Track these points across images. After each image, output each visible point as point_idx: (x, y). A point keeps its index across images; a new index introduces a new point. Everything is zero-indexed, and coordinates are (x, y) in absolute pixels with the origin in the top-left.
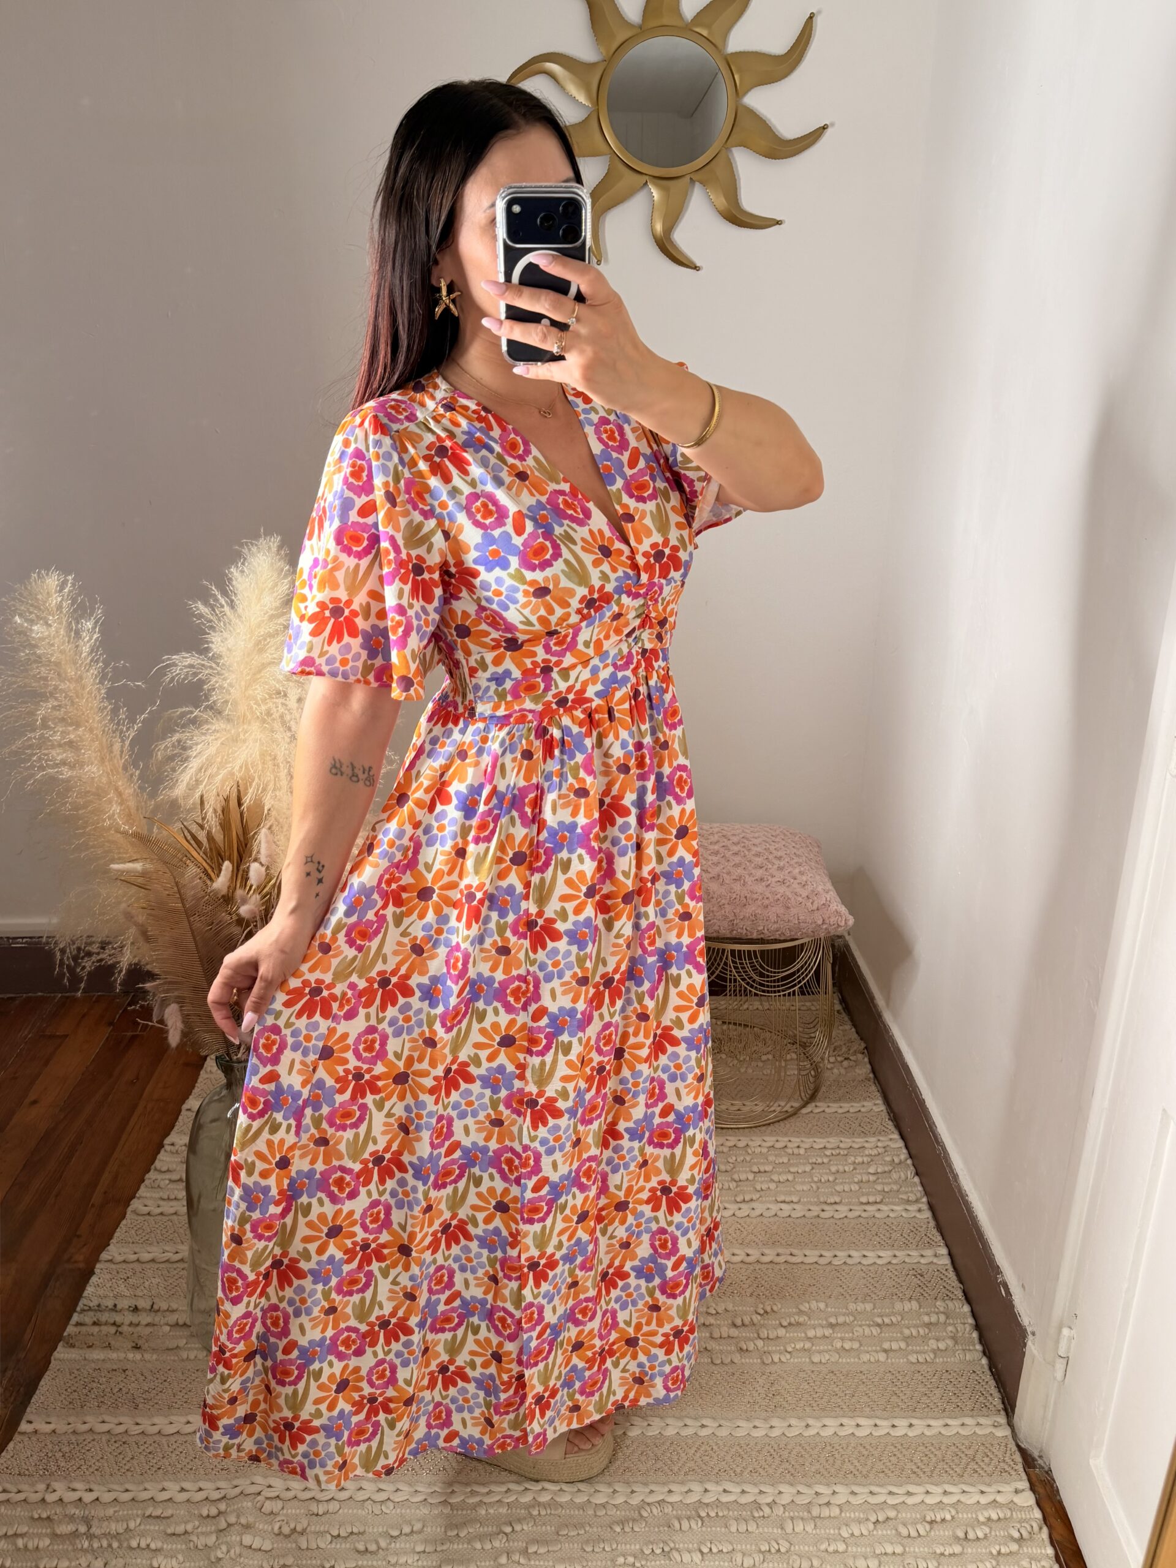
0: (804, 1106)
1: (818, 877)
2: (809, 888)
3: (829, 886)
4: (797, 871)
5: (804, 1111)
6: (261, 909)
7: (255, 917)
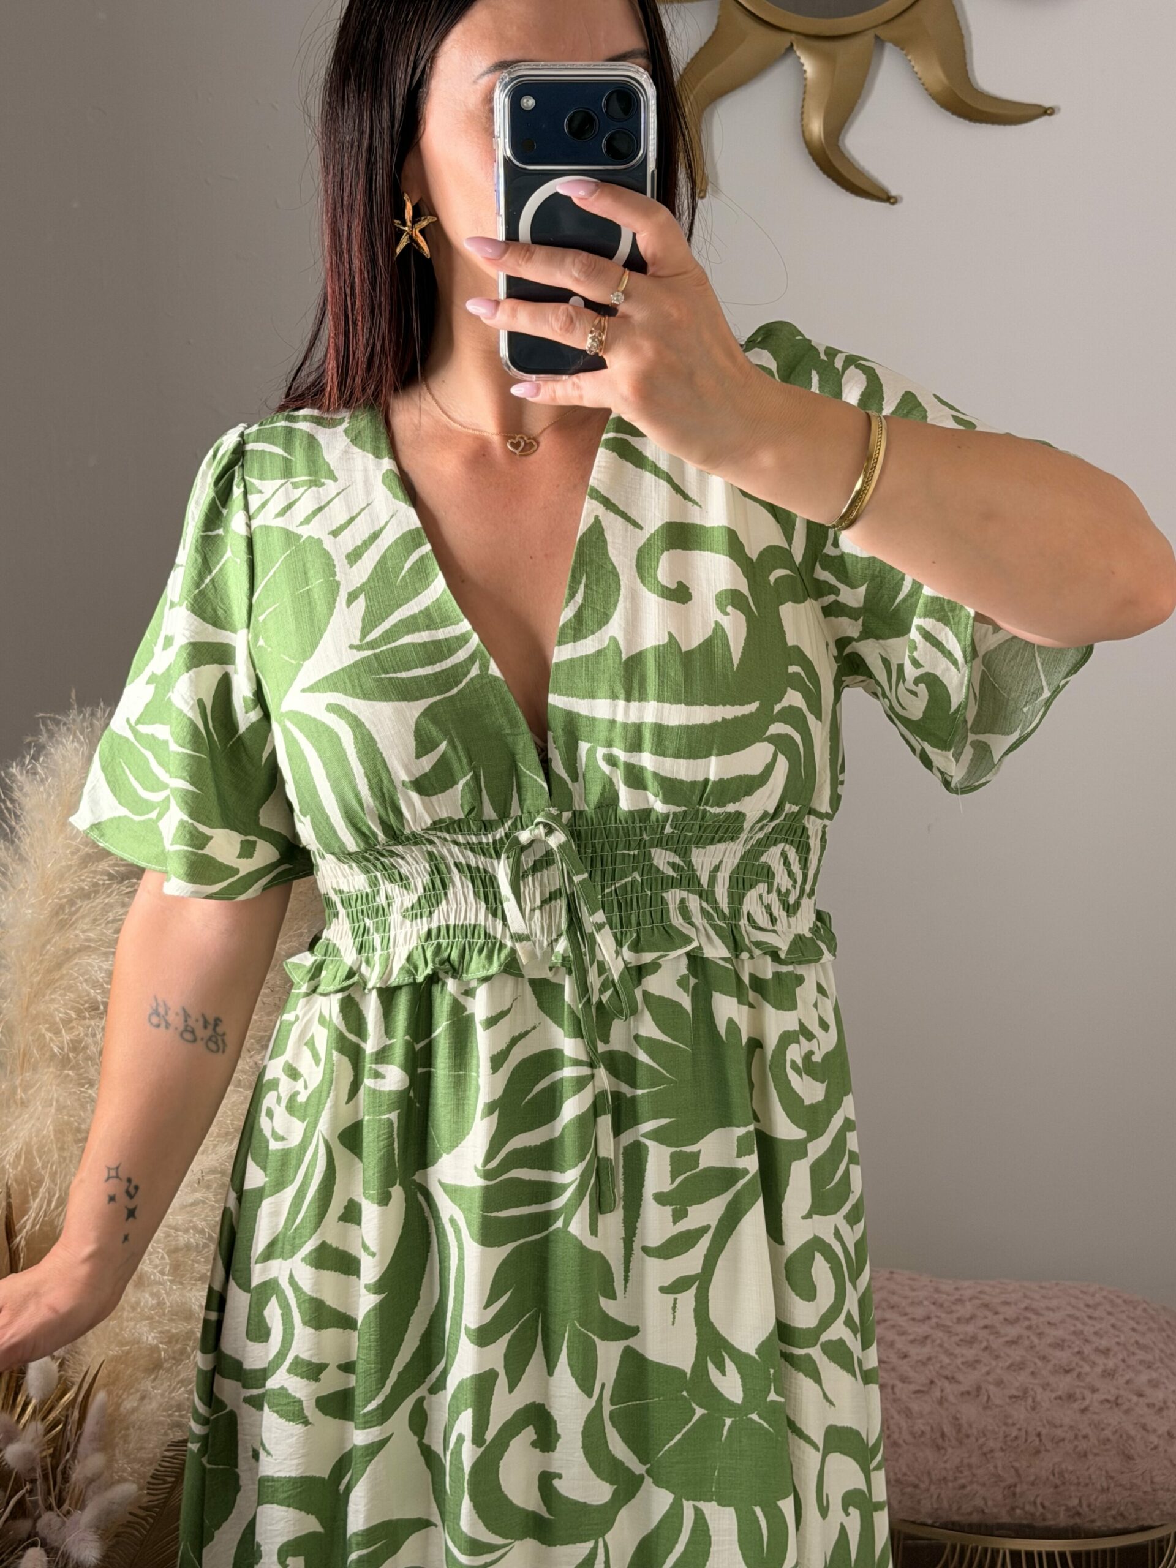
4: (1143, 1378)
6: (44, 1454)
7: (33, 1469)
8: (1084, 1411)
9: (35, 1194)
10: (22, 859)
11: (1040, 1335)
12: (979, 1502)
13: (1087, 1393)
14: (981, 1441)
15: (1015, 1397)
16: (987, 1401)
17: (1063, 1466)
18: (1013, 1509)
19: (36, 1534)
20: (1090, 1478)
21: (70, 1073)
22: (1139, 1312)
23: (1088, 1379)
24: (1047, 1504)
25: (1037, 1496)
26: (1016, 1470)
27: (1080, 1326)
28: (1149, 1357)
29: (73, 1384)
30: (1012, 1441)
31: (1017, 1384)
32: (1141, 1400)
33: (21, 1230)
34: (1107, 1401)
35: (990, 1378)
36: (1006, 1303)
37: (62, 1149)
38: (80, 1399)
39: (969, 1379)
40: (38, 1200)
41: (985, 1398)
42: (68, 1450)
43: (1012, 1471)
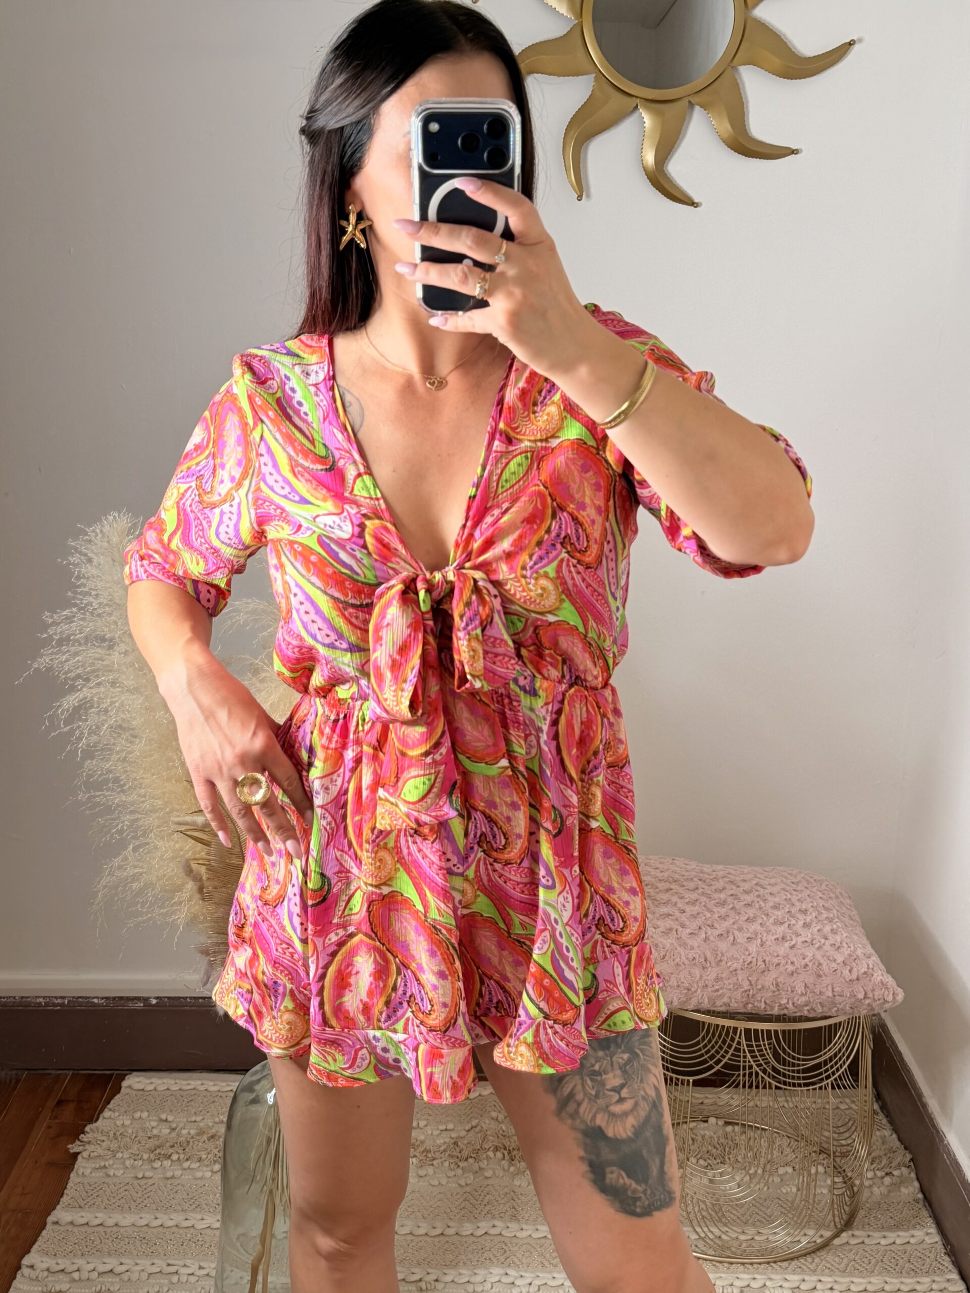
0: (837, 1235)
1: (856, 937)
2: (847, 952)
3: (870, 950)
5: (836, 1242)
8: (792, 947)
11: (765, 900)
12: (726, 1000)
13: (793, 937)
14: (729, 964)
15: (750, 938)
16: (733, 940)
17: (779, 980)
18: (747, 1004)
20: (795, 987)
23: (794, 928)
24: (768, 1002)
25: (762, 998)
26: (750, 982)
27: (789, 896)
28: (831, 915)
30: (748, 964)
31: (751, 931)
32: (827, 941)
34: (806, 942)
35: (735, 926)
36: (744, 881)
39: (721, 927)
41: (732, 938)
43: (748, 983)
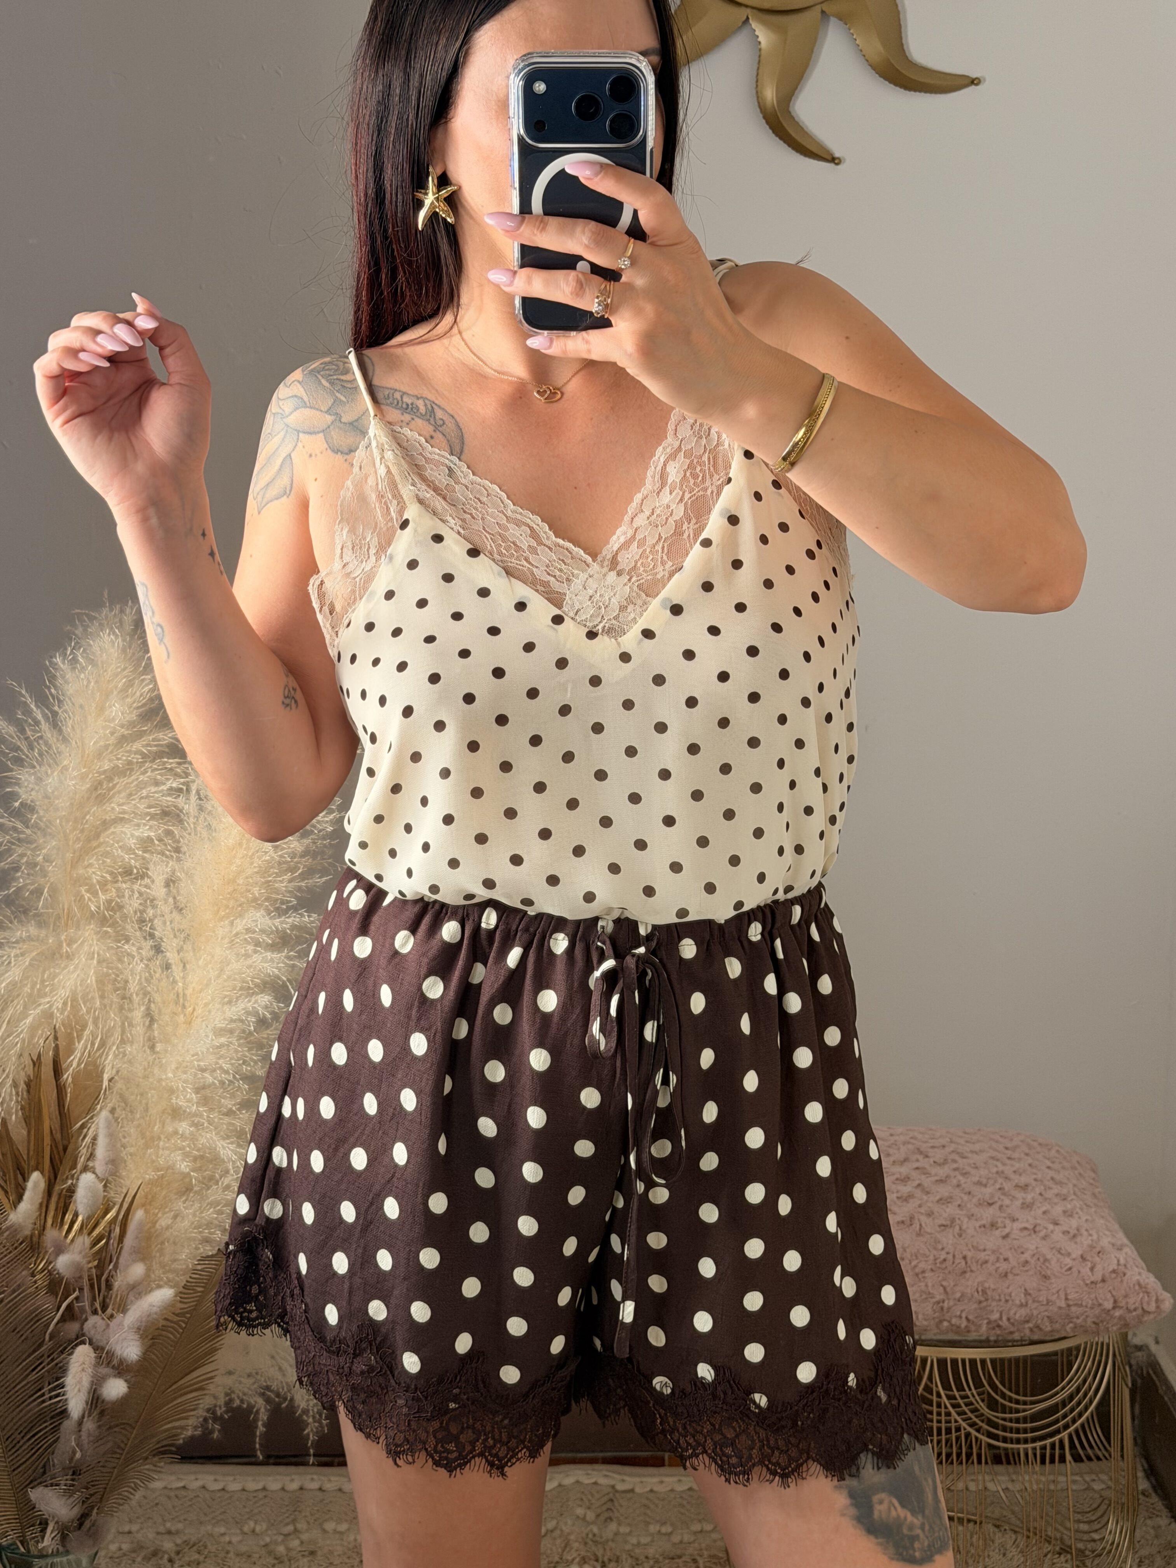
1: (1099, 1222)
2: (1085, 1240)
3: (1121, 1238)
6: (90, 1265)
7: (80, 1277)
8: (1005, 1237)
9: (79, 1038)
10: (65, 740)
11: (966, 1175)
13: (1007, 1222)
14: (914, 1263)
15: (944, 1226)
16: (920, 1229)
17: (987, 1285)
19: (83, 1335)
20: (1010, 1295)
21: (109, 929)
22: (1053, 1153)
23: (1009, 1211)
24: (970, 1317)
25: (962, 1311)
26: (945, 1288)
27: (1000, 1166)
28: (1064, 1191)
29: (115, 1204)
30: (941, 1263)
31: (945, 1215)
32: (1057, 1227)
33: (67, 1069)
34: (1026, 1229)
35: (922, 1210)
36: (935, 1148)
37: (102, 997)
38: (121, 1217)
40: (82, 1042)
41: (918, 1227)
42: (111, 1262)
